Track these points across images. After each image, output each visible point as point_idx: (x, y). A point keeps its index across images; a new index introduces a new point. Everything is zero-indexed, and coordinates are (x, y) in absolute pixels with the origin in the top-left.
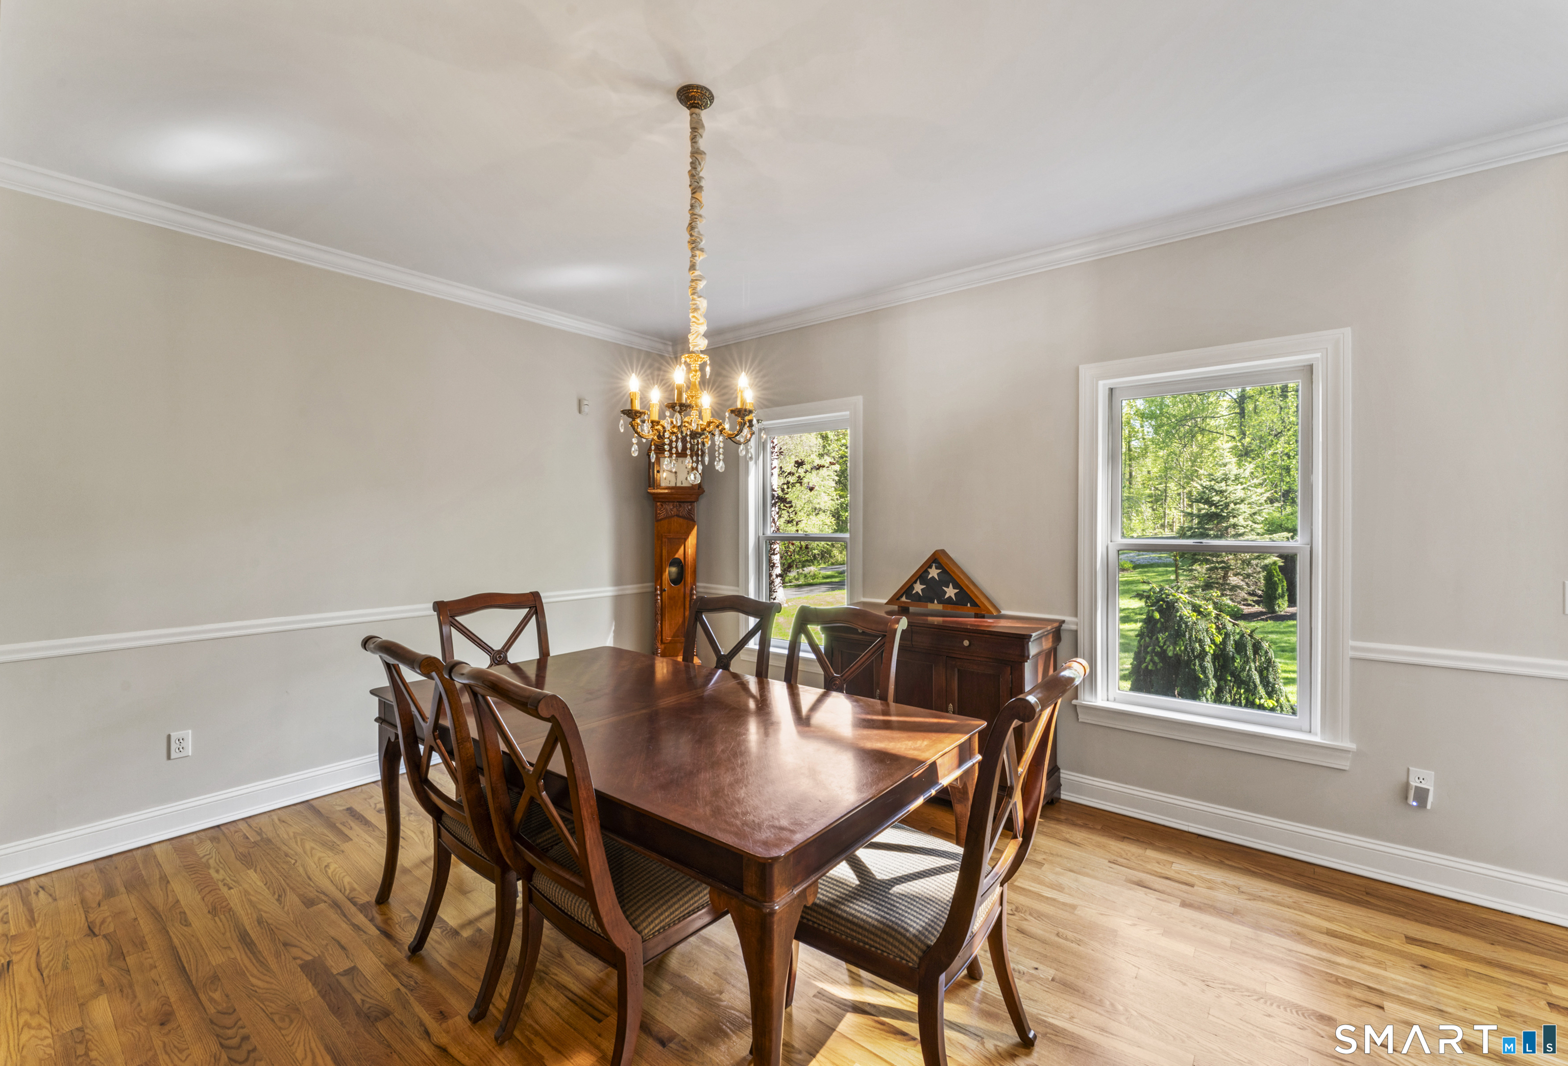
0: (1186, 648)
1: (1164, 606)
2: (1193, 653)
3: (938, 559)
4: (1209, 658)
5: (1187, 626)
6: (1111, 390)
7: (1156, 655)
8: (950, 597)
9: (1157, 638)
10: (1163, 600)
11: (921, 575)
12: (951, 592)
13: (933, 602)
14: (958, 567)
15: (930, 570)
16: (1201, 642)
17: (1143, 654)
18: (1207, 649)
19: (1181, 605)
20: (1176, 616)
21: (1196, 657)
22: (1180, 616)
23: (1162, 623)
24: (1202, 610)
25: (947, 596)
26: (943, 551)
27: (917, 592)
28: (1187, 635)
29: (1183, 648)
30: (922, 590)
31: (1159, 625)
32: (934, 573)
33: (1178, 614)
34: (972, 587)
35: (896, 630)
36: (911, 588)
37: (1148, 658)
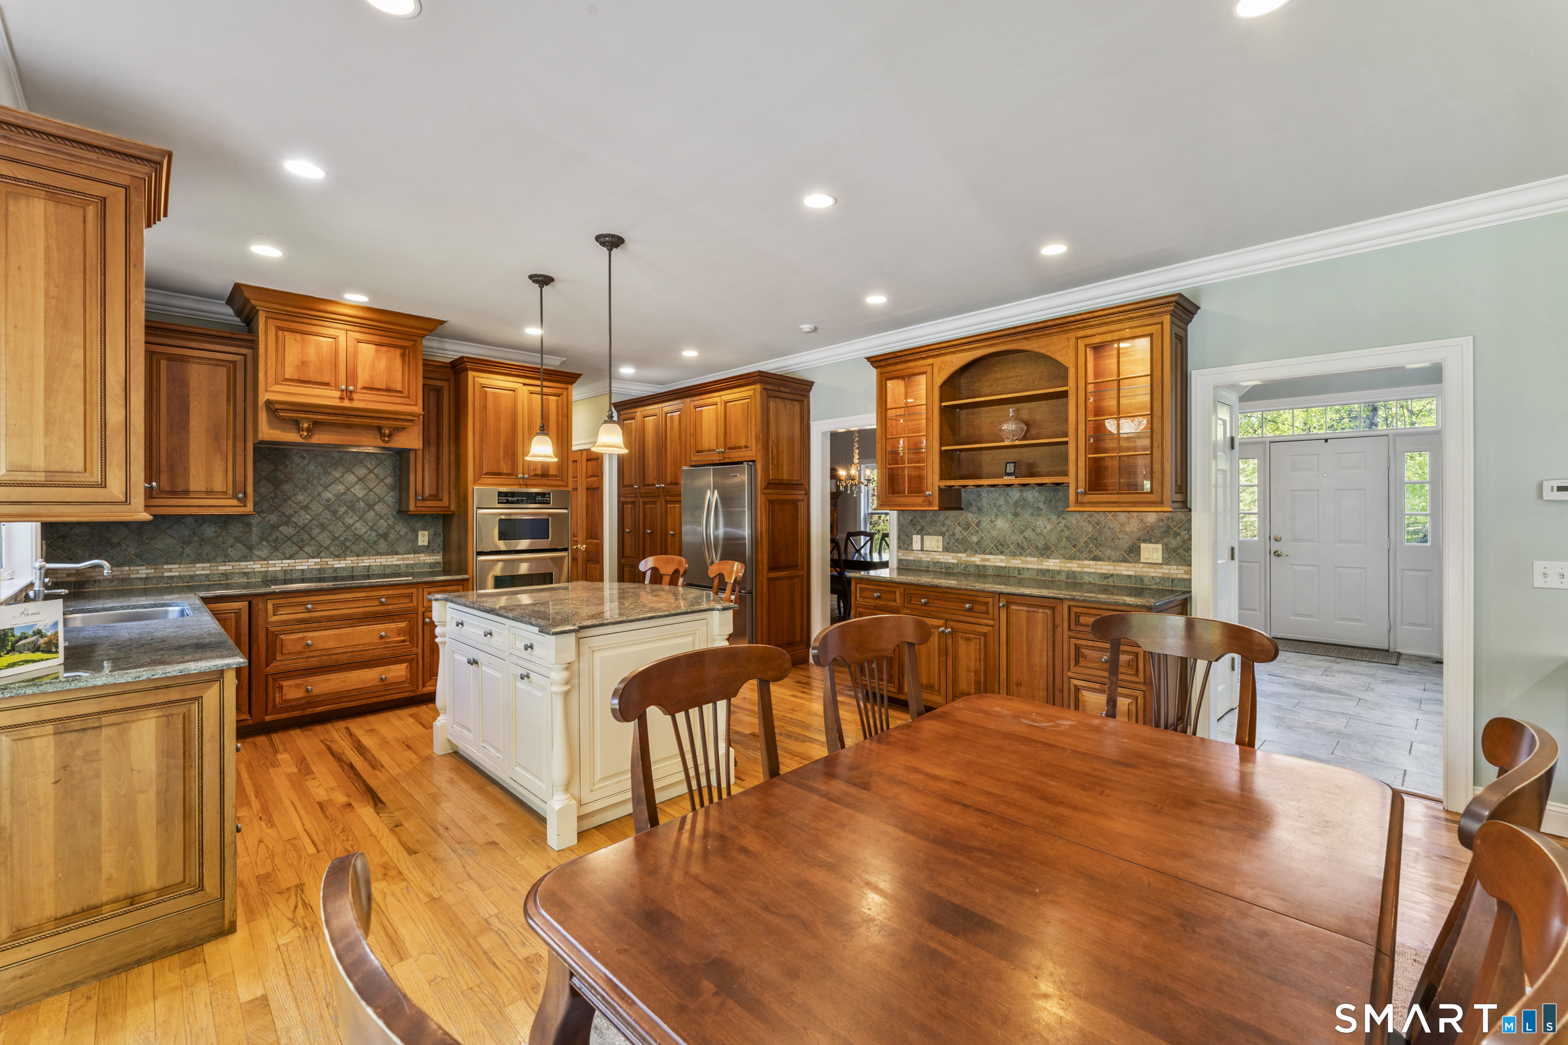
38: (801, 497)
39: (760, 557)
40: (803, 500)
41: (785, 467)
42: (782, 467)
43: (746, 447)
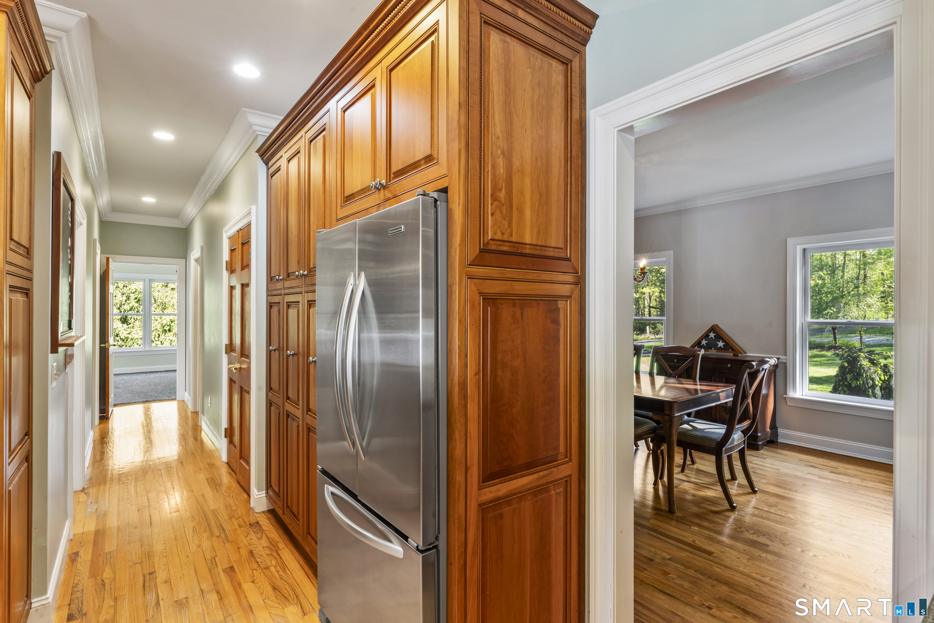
0: (863, 382)
1: (851, 359)
2: (868, 385)
3: (714, 329)
4: (878, 388)
5: (864, 370)
6: (804, 250)
7: (845, 387)
8: (721, 347)
9: (846, 377)
10: (850, 356)
11: (706, 336)
12: (721, 344)
13: (712, 349)
14: (725, 333)
15: (710, 334)
16: (873, 379)
17: (837, 386)
18: (877, 383)
19: (861, 358)
20: (858, 365)
21: (869, 388)
22: (860, 365)
23: (849, 369)
24: (875, 362)
25: (719, 346)
26: (717, 325)
27: (703, 345)
28: (864, 375)
29: (861, 382)
30: (706, 343)
31: (847, 370)
32: (712, 335)
33: (859, 364)
34: (732, 342)
35: (699, 354)
36: (700, 342)
37: (840, 388)
38: (565, 290)
39: (459, 451)
40: (569, 297)
41: (528, 213)
42: (521, 211)
43: (429, 159)
